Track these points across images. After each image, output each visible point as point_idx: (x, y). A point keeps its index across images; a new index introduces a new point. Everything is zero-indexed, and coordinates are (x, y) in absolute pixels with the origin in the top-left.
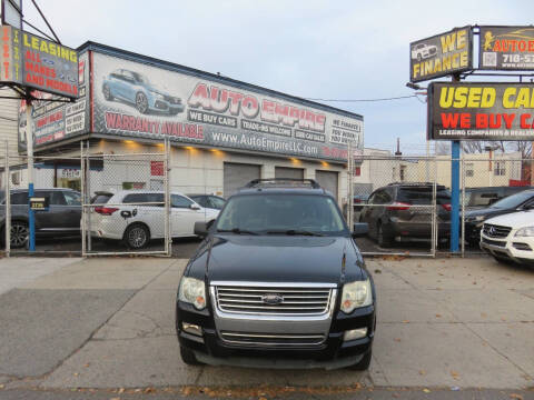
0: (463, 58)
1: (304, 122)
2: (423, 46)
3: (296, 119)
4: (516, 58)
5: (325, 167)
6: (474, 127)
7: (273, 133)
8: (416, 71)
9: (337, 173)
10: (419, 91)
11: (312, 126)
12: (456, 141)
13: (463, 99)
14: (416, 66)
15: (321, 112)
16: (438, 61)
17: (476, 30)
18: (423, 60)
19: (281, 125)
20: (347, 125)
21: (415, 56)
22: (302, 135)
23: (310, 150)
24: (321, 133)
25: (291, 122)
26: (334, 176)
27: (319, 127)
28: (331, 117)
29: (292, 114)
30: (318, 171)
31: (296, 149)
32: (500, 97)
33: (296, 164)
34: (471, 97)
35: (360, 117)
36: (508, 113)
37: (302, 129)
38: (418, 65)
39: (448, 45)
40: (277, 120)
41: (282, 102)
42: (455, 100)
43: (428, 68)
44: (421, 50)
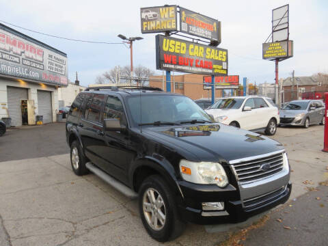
0: (173, 24)
1: (28, 54)
2: (148, 11)
3: (23, 50)
4: (194, 29)
5: (44, 88)
6: (178, 64)
7: (6, 59)
8: (145, 27)
9: (51, 92)
10: (125, 41)
11: (34, 57)
12: (168, 71)
13: (173, 47)
14: (145, 23)
15: (41, 47)
16: (158, 22)
17: (178, 9)
18: (149, 20)
19: (11, 53)
20: (57, 59)
21: (144, 16)
22: (27, 63)
23: (34, 75)
24: (40, 63)
25: (19, 53)
26: (48, 94)
27: (39, 58)
28: (47, 52)
29: (19, 46)
30: (38, 90)
31: (24, 73)
32: (188, 49)
33: (23, 84)
34: (177, 47)
35: (64, 55)
36: (191, 58)
37: (28, 58)
38: (146, 23)
39: (164, 14)
40: (8, 49)
41: (12, 36)
42: (169, 47)
43: (152, 25)
44: (147, 14)
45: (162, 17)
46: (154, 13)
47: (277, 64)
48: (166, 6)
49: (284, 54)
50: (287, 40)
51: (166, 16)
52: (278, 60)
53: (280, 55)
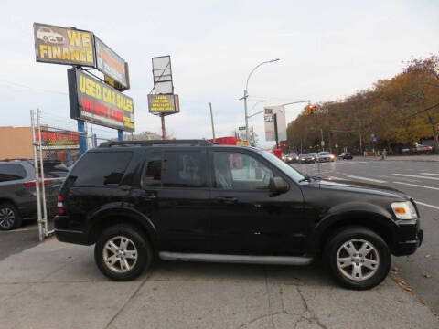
0: (89, 57)
2: (49, 31)
6: (95, 112)
8: (43, 52)
13: (89, 88)
14: (42, 47)
16: (65, 50)
18: (51, 44)
21: (40, 37)
32: (102, 92)
34: (93, 89)
36: (106, 105)
38: (45, 47)
39: (75, 40)
42: (86, 89)
43: (56, 53)
44: (47, 34)
45: (72, 43)
46: (59, 35)
47: (163, 120)
48: (74, 29)
49: (172, 109)
50: (172, 94)
51: (78, 43)
52: (163, 115)
53: (168, 109)
